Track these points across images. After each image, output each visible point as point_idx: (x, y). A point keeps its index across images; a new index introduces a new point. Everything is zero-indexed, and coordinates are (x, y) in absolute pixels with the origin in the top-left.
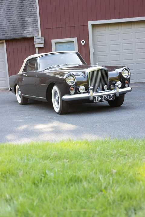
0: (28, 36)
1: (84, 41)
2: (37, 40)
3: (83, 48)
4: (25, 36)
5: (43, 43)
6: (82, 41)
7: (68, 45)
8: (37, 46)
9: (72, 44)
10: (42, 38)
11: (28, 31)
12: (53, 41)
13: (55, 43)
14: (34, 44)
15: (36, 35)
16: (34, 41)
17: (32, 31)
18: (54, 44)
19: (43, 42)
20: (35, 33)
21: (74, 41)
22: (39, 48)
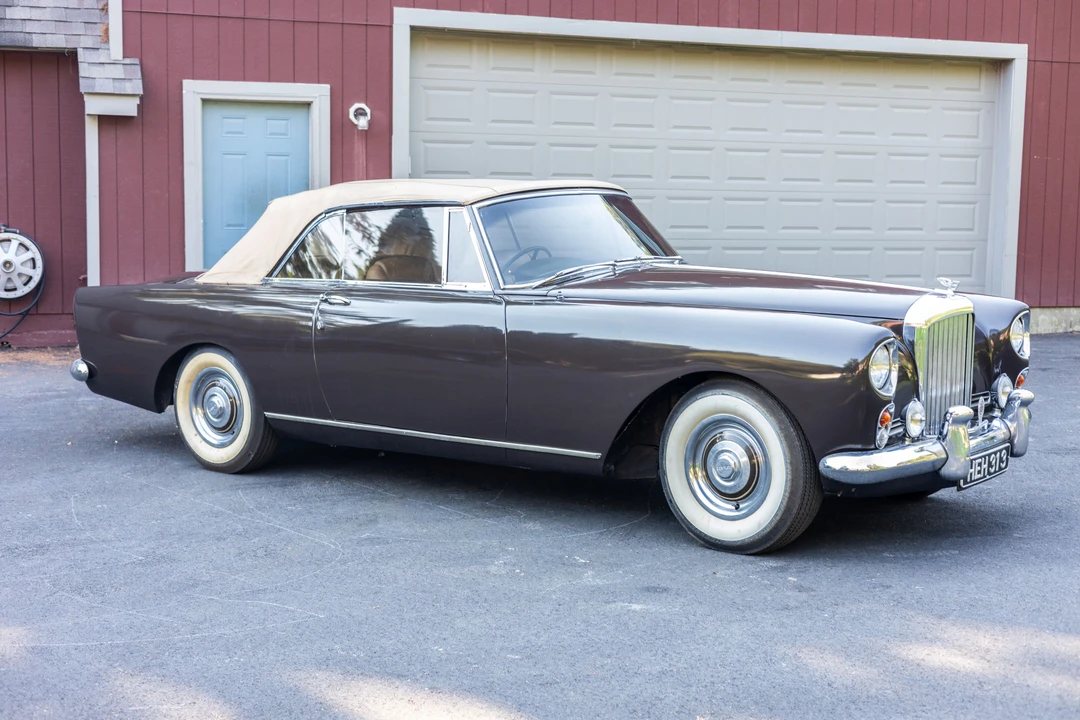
0: (38, 42)
1: (368, 111)
2: (95, 72)
3: (359, 148)
4: (19, 40)
5: (140, 92)
6: (357, 106)
7: (278, 122)
8: (94, 106)
9: (297, 115)
10: (127, 61)
11: (35, 14)
12: (194, 90)
13: (205, 101)
14: (81, 96)
15: (88, 42)
16: (82, 73)
17: (61, 15)
18: (200, 103)
19: (136, 86)
20: (80, 29)
21: (308, 105)
22: (105, 121)
